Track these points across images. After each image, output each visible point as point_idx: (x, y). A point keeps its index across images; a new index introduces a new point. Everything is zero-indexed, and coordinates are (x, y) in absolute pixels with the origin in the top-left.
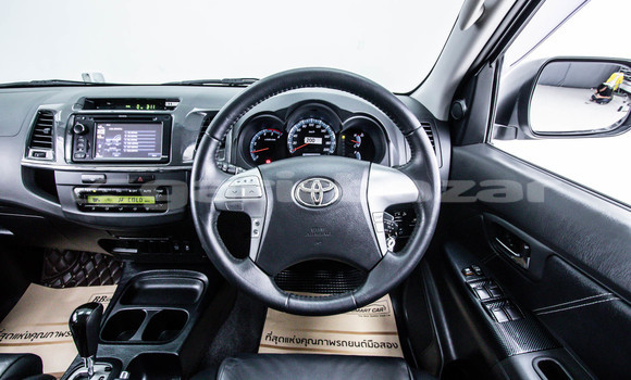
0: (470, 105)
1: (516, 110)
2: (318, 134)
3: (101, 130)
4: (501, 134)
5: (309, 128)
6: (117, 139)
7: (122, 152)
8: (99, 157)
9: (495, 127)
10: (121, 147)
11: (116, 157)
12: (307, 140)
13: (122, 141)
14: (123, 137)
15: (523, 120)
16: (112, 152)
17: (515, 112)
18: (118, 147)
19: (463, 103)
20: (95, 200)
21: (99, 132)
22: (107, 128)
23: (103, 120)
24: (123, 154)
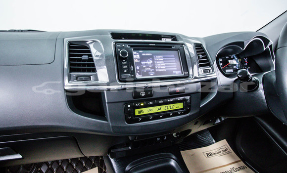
3: (136, 56)
6: (150, 62)
7: (155, 71)
8: (138, 76)
10: (153, 67)
13: (153, 63)
14: (153, 60)
16: (148, 72)
18: (151, 68)
20: (140, 112)
21: (135, 57)
22: (140, 54)
23: (137, 47)
24: (157, 73)
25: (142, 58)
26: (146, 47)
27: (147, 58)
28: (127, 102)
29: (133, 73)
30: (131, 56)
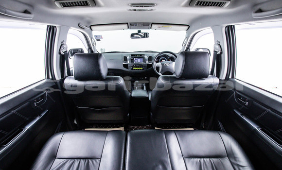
11: (137, 62)
27: (136, 59)
28: (132, 67)
29: (133, 62)
30: (133, 59)
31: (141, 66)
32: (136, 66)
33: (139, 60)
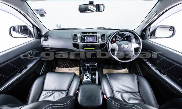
0: (145, 33)
1: (153, 33)
2: (118, 38)
3: (86, 38)
4: (150, 38)
5: (117, 37)
6: (88, 39)
8: (85, 42)
9: (149, 36)
11: (88, 42)
12: (117, 39)
15: (154, 35)
17: (153, 34)
19: (144, 33)
20: (85, 48)
23: (86, 36)
24: (89, 41)
25: (87, 38)
26: (88, 36)
27: (88, 38)
28: (82, 46)
29: (84, 41)
30: (84, 38)
31: (92, 46)
32: (87, 46)
33: (91, 39)
